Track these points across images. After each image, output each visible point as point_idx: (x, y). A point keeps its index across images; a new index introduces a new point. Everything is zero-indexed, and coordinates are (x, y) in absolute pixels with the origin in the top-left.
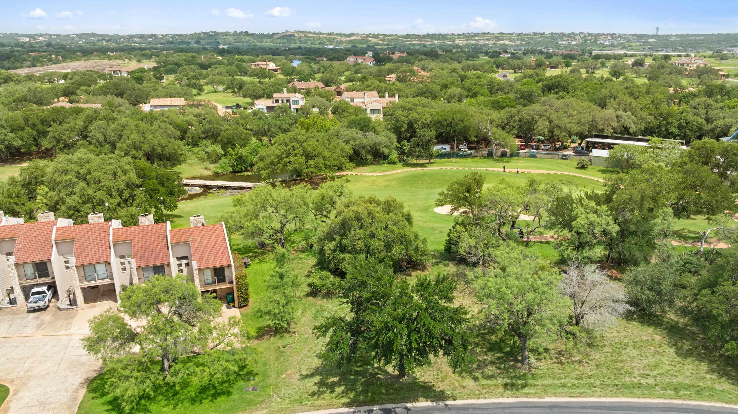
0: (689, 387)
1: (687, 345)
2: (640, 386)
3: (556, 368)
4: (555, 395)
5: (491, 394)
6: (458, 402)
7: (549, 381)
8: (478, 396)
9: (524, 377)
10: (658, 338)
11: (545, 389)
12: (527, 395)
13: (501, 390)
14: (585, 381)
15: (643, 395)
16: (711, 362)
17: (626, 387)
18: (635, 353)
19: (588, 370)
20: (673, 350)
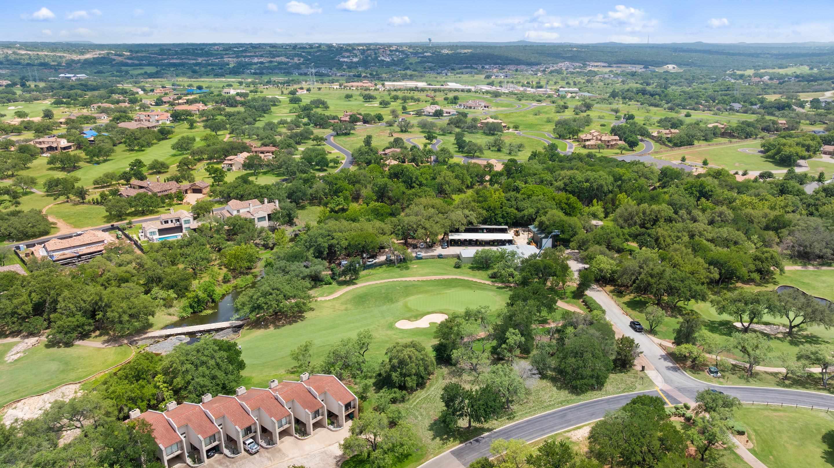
0: (564, 401)
1: (559, 384)
2: (550, 405)
3: (521, 407)
4: (526, 417)
5: (506, 423)
6: (497, 430)
7: (521, 413)
8: (502, 425)
9: (512, 414)
10: (548, 384)
11: (522, 416)
12: (517, 420)
13: (507, 421)
14: (533, 409)
15: (553, 409)
16: (568, 389)
17: (546, 407)
18: (543, 393)
19: (531, 404)
20: (555, 388)
